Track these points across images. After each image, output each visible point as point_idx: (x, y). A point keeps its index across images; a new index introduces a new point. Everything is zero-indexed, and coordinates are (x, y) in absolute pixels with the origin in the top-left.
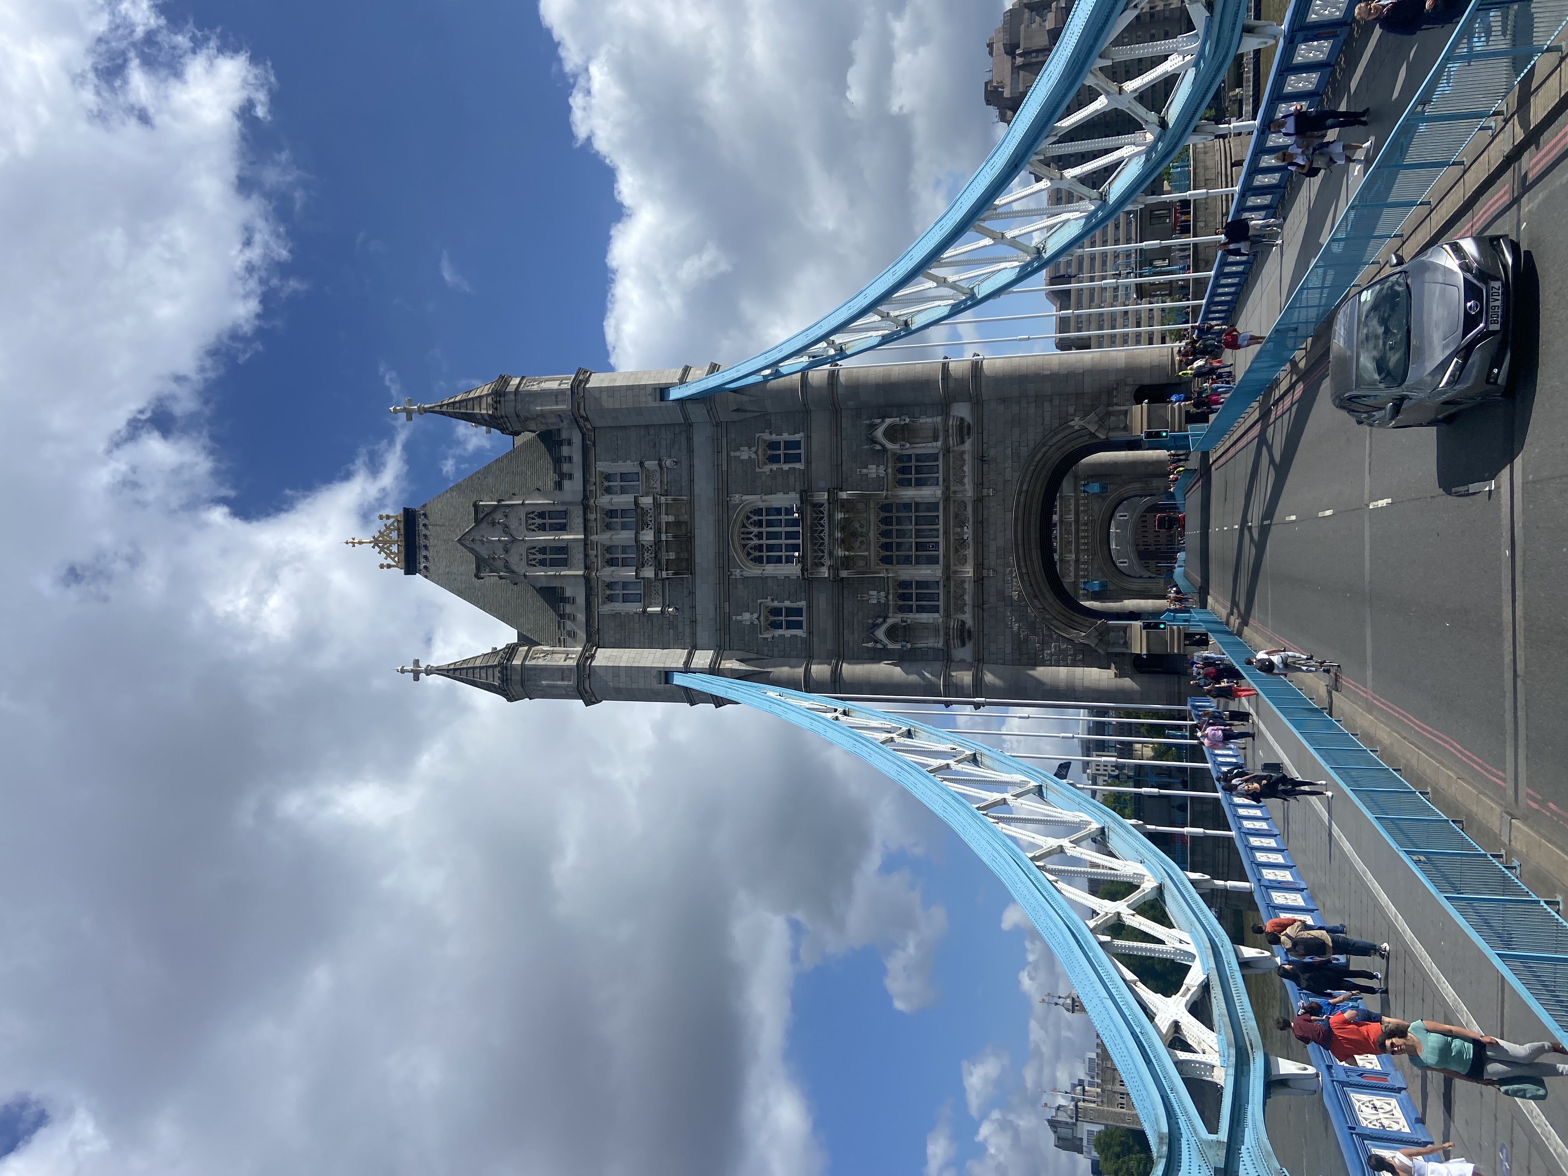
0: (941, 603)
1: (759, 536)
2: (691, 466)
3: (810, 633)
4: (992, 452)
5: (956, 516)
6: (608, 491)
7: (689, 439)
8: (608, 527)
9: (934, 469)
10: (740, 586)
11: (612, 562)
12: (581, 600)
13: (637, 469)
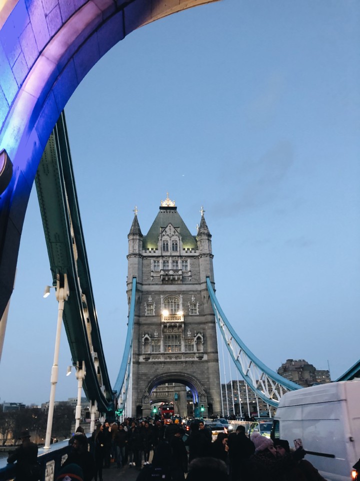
0: (155, 353)
1: (172, 302)
2: (190, 284)
3: (146, 316)
4: (194, 366)
5: (178, 356)
6: (183, 262)
7: (196, 284)
8: (173, 262)
9: (190, 350)
10: (158, 297)
11: (164, 262)
12: (154, 254)
13: (189, 270)
